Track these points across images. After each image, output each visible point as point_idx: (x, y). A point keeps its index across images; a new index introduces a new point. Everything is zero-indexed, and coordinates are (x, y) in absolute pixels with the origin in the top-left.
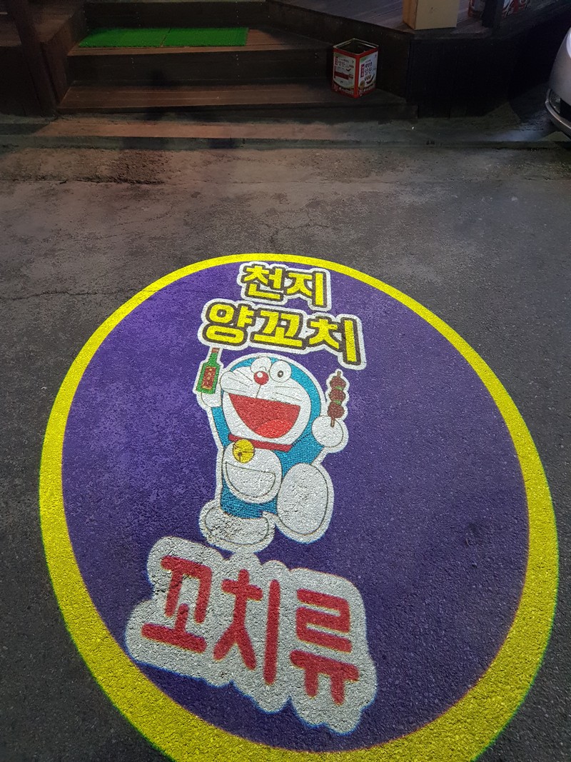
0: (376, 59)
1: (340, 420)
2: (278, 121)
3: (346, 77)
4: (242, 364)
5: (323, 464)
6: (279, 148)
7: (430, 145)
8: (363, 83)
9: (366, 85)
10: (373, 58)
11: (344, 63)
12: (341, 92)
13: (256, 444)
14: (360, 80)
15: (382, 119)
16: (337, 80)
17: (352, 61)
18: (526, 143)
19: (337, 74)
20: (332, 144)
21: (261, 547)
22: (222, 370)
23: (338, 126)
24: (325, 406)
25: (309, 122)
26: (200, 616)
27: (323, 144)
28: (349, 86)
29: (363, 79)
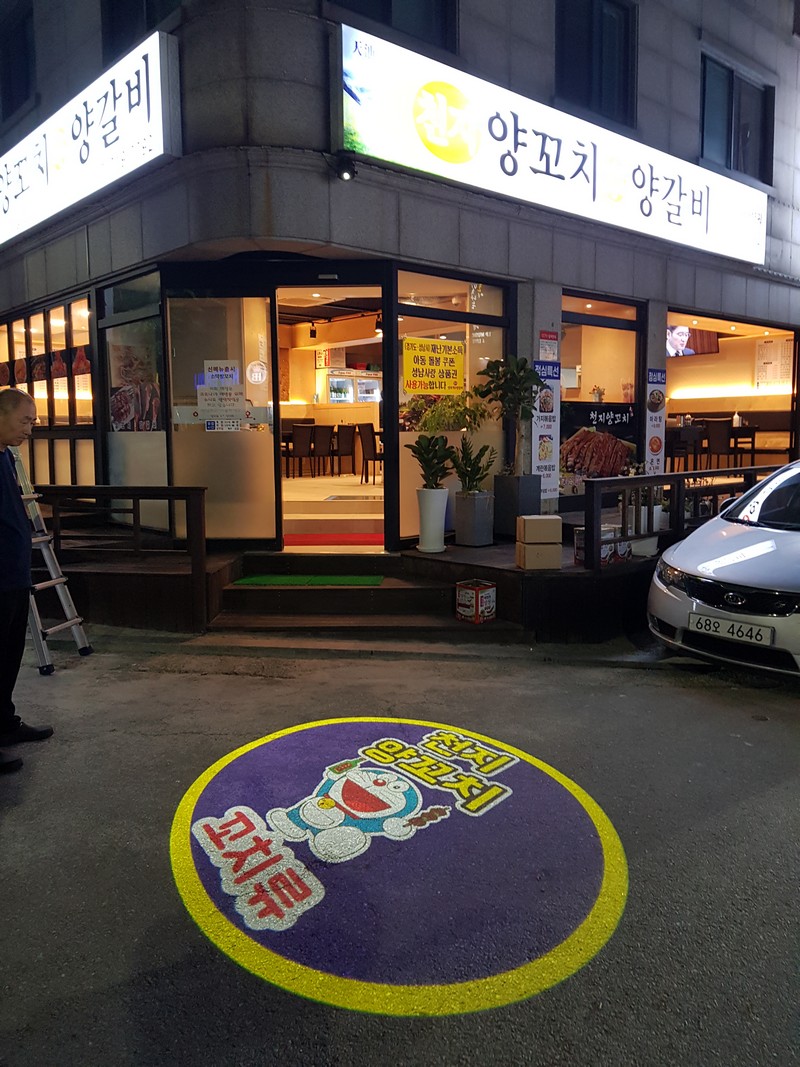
0: (495, 593)
1: (414, 829)
2: (406, 641)
3: (468, 607)
4: (374, 772)
5: (373, 838)
6: (403, 659)
7: (547, 661)
8: (482, 612)
9: (486, 614)
10: (492, 592)
11: (465, 596)
12: (465, 620)
13: (338, 805)
14: (480, 609)
15: (504, 642)
16: (460, 610)
17: (472, 593)
18: (640, 663)
19: (460, 605)
20: (454, 657)
21: (289, 839)
22: (356, 768)
23: (459, 646)
24: (412, 816)
25: (434, 643)
26: (233, 838)
27: (445, 657)
28: (471, 614)
29: (483, 608)
